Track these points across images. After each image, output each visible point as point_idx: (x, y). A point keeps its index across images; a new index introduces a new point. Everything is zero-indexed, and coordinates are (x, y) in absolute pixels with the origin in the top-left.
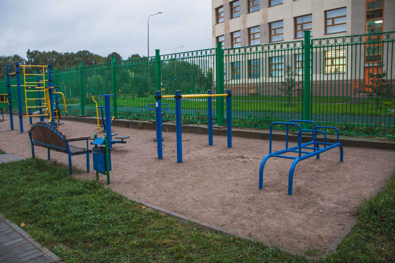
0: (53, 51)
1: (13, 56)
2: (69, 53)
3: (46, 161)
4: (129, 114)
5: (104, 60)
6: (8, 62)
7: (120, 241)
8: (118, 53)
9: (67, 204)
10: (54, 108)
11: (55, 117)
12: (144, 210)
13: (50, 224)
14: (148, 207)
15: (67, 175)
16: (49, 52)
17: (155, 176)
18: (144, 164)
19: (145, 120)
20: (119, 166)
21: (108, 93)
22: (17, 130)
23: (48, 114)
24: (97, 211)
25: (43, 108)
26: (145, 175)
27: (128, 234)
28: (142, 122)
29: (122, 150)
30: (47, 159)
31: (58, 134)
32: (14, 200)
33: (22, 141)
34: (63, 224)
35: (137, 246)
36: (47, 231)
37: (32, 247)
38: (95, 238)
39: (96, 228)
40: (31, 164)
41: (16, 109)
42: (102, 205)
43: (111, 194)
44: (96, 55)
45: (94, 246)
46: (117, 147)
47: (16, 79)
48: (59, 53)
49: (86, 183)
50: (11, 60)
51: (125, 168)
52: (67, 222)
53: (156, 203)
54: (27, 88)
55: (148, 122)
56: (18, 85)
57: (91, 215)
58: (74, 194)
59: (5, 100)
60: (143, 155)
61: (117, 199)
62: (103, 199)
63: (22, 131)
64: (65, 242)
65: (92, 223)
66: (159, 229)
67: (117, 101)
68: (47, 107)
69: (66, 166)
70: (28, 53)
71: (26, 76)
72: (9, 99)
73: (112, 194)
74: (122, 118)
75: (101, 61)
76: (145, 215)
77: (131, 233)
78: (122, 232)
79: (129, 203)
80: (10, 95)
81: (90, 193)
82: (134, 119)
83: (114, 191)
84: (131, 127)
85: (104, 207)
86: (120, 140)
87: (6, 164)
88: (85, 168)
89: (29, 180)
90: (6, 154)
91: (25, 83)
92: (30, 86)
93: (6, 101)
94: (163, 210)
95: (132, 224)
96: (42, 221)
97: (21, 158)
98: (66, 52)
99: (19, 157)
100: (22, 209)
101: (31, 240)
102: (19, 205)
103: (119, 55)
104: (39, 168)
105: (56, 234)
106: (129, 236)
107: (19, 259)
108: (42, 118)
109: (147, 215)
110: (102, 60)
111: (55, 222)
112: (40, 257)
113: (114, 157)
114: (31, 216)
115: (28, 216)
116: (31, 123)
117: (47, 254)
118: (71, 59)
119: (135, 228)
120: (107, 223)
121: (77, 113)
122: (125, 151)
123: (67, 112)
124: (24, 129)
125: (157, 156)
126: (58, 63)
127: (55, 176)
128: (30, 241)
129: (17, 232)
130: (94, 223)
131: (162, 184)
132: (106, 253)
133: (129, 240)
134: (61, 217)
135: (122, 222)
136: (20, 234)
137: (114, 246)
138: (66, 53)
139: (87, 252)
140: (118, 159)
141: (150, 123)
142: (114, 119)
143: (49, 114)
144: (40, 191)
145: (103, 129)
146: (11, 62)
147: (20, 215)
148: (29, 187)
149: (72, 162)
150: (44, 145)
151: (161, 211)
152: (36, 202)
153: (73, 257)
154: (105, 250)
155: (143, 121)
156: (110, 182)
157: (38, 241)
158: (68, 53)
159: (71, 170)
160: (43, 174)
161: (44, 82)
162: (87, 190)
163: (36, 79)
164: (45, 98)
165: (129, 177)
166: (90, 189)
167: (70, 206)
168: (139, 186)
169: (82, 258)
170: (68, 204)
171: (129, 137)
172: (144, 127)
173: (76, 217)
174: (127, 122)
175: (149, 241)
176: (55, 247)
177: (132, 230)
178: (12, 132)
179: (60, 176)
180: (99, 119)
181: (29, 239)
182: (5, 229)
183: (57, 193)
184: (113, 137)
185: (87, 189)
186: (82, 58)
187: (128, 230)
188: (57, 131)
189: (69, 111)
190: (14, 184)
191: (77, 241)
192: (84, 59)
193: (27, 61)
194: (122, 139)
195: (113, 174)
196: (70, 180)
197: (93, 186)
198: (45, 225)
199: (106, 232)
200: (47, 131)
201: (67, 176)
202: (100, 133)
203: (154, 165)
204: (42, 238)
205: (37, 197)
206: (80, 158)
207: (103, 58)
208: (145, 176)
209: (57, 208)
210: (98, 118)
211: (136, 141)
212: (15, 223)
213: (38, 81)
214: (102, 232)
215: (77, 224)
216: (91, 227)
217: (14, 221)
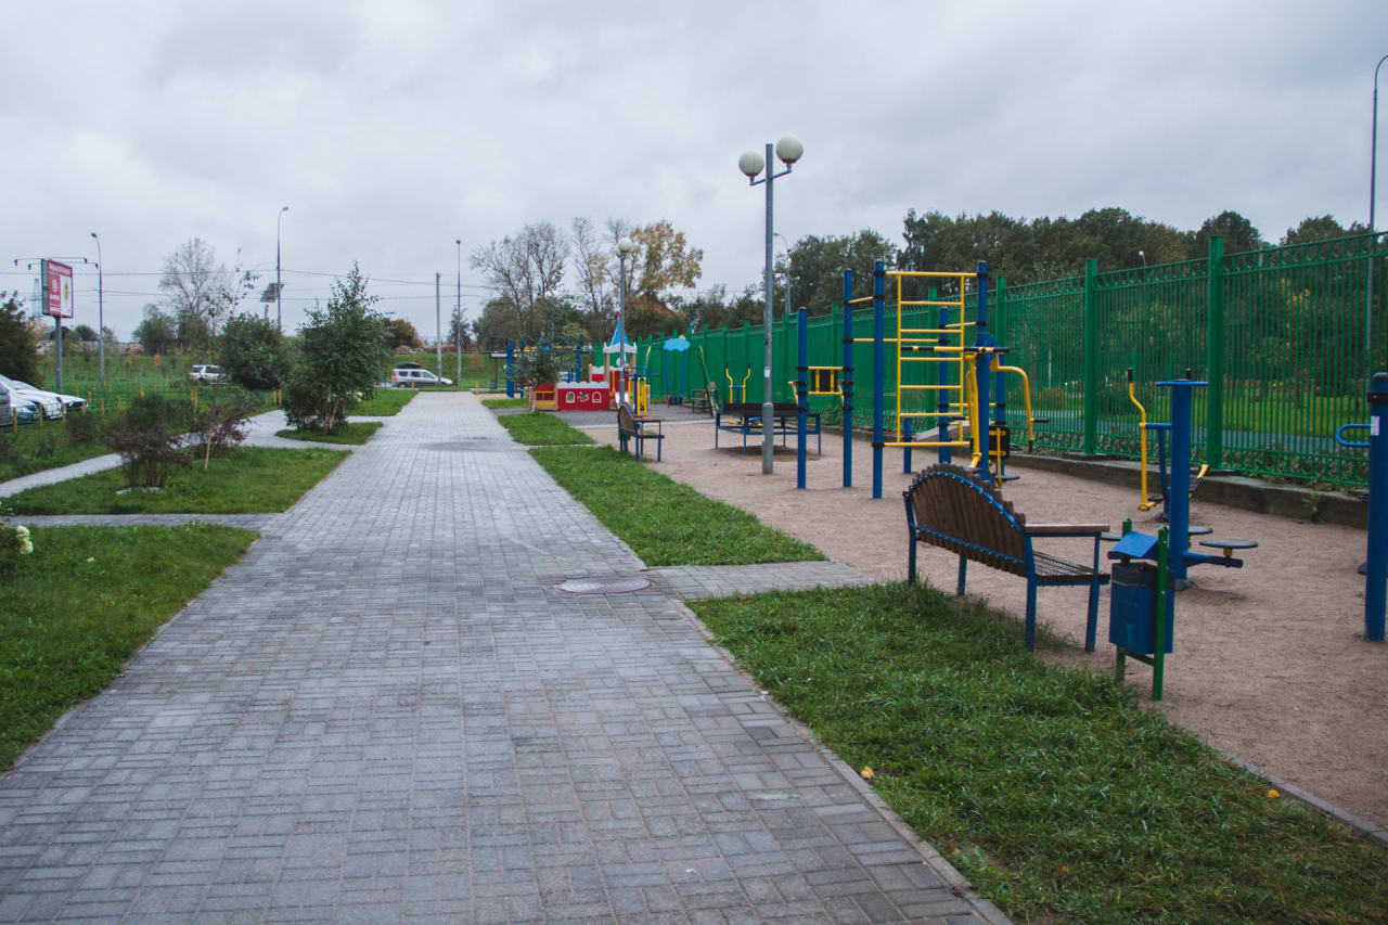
0: (994, 214)
1: (858, 235)
2: (1052, 221)
3: (950, 599)
4: (1269, 459)
5: (1183, 242)
6: (842, 256)
7: (1167, 879)
8: (1244, 216)
9: (1007, 736)
10: (991, 422)
11: (991, 453)
12: (1271, 801)
13: (949, 785)
14: (1290, 796)
15: (1017, 648)
16: (979, 217)
17: (1339, 697)
18: (1305, 650)
19: (1334, 489)
20: (1203, 646)
21: (1188, 375)
22: (862, 490)
23: (968, 443)
24: (1102, 775)
25: (955, 418)
26: (1301, 689)
27: (1197, 861)
28: (1321, 493)
29: (1222, 593)
30: (954, 591)
31: (1001, 507)
32: (847, 699)
33: (876, 526)
34: (986, 792)
35: (1222, 906)
36: (938, 803)
37: (889, 834)
38: (1085, 852)
39: (1092, 823)
40: (903, 602)
41: (862, 422)
42: (1122, 758)
43: (1158, 732)
44: (1153, 225)
45: (1078, 875)
46: (1207, 581)
47: (871, 317)
48: (1014, 222)
49: (1078, 684)
50: (851, 249)
51: (1226, 654)
52: (1000, 788)
53: (1325, 789)
54: (907, 350)
55: (1345, 497)
56: (878, 336)
57: (1080, 781)
58: (1032, 713)
59: (832, 386)
60: (1303, 620)
61: (1179, 749)
62: (1130, 743)
63: (877, 492)
64: (989, 843)
65: (1082, 806)
66: (1319, 874)
67: (1225, 408)
68: (966, 419)
69: (1017, 623)
70: (910, 224)
71: (904, 307)
72: (844, 383)
73: (1161, 730)
74: (1237, 473)
75: (1174, 249)
76: (1272, 820)
77: (1209, 864)
78: (1179, 854)
79: (1221, 769)
80: (848, 370)
81: (1088, 718)
82: (1289, 480)
83: (1171, 723)
84: (1272, 509)
85: (1128, 766)
86: (1220, 553)
87: (828, 593)
88: (1081, 638)
89: (892, 646)
90: (829, 560)
91: (900, 330)
92: (914, 344)
93: (836, 390)
94: (1347, 817)
95: (1217, 837)
96: (926, 771)
97: (870, 580)
98: (1041, 216)
99: (865, 575)
100: (867, 726)
101: (889, 815)
102: (861, 716)
103: (1247, 223)
104: (927, 615)
105: (963, 817)
106: (1201, 869)
107: (853, 854)
108: (945, 454)
109: (1281, 821)
110: (1177, 244)
111: (965, 782)
112: (910, 863)
113: (1185, 613)
114: (893, 752)
115: (885, 751)
116: (907, 469)
117: (931, 861)
118: (1057, 240)
119: (1226, 850)
120: (1130, 815)
121: (1069, 445)
122: (1236, 598)
123: (1033, 439)
124: (883, 488)
125: (1360, 627)
126: (1009, 256)
127: (978, 647)
128: (887, 818)
129: (852, 787)
130: (1089, 806)
131: (1361, 731)
132: (1111, 902)
133: (1197, 882)
134: (983, 771)
135: (1182, 822)
136: (860, 794)
137: (1143, 889)
138: (1037, 222)
139: (1052, 885)
140: (1203, 622)
141: (1354, 499)
142: (1206, 474)
143: (972, 441)
144: (926, 684)
145: (1160, 508)
146: (850, 255)
147: (862, 744)
148: (893, 670)
149: (1039, 611)
150: (948, 542)
151: (1335, 818)
152: (911, 714)
153: (1005, 887)
154: (1111, 891)
155: (1322, 490)
156: (1164, 694)
157: (909, 822)
158: (1047, 220)
159: (1030, 634)
160: (938, 636)
161: (961, 331)
162: (1079, 705)
163: (933, 320)
164: (960, 387)
165: (1236, 687)
166: (1089, 705)
167: (1015, 745)
168: (1268, 724)
169: (1033, 897)
170: (1009, 736)
171: (1256, 546)
172: (1323, 514)
173: (1031, 777)
174: (1256, 490)
175: (1270, 899)
176: (957, 851)
177: (1215, 852)
178: (847, 495)
179: (991, 648)
180: (1149, 473)
181: (882, 812)
182: (817, 772)
183: (977, 699)
184: (1194, 540)
185: (1079, 701)
186: (1099, 238)
187: (1199, 853)
188: (998, 496)
189: (1041, 434)
190: (849, 654)
191: (1026, 849)
192: (1105, 241)
193: (903, 251)
194: (1228, 549)
195: (1176, 669)
196: (1025, 666)
197: (1103, 696)
198: (931, 785)
199: (1122, 839)
200: (965, 497)
201: (1016, 652)
202: (1146, 522)
203: (1343, 658)
204: (922, 817)
205: (916, 701)
206: (1067, 601)
207: (1181, 234)
208: (1299, 693)
209: (973, 742)
210: (1144, 467)
211: (1284, 565)
212: (848, 763)
213: (942, 327)
214: (1111, 839)
215: (1031, 797)
216: (1075, 817)
217: (843, 755)
